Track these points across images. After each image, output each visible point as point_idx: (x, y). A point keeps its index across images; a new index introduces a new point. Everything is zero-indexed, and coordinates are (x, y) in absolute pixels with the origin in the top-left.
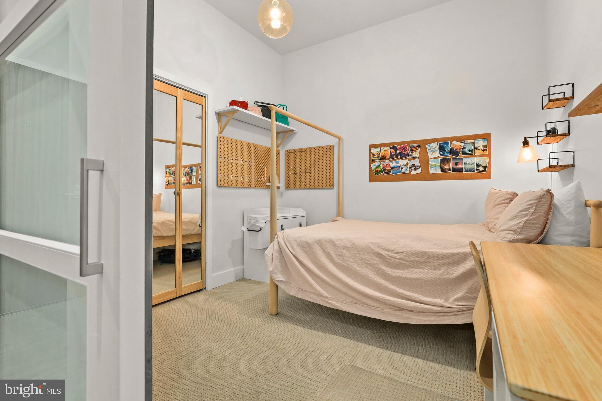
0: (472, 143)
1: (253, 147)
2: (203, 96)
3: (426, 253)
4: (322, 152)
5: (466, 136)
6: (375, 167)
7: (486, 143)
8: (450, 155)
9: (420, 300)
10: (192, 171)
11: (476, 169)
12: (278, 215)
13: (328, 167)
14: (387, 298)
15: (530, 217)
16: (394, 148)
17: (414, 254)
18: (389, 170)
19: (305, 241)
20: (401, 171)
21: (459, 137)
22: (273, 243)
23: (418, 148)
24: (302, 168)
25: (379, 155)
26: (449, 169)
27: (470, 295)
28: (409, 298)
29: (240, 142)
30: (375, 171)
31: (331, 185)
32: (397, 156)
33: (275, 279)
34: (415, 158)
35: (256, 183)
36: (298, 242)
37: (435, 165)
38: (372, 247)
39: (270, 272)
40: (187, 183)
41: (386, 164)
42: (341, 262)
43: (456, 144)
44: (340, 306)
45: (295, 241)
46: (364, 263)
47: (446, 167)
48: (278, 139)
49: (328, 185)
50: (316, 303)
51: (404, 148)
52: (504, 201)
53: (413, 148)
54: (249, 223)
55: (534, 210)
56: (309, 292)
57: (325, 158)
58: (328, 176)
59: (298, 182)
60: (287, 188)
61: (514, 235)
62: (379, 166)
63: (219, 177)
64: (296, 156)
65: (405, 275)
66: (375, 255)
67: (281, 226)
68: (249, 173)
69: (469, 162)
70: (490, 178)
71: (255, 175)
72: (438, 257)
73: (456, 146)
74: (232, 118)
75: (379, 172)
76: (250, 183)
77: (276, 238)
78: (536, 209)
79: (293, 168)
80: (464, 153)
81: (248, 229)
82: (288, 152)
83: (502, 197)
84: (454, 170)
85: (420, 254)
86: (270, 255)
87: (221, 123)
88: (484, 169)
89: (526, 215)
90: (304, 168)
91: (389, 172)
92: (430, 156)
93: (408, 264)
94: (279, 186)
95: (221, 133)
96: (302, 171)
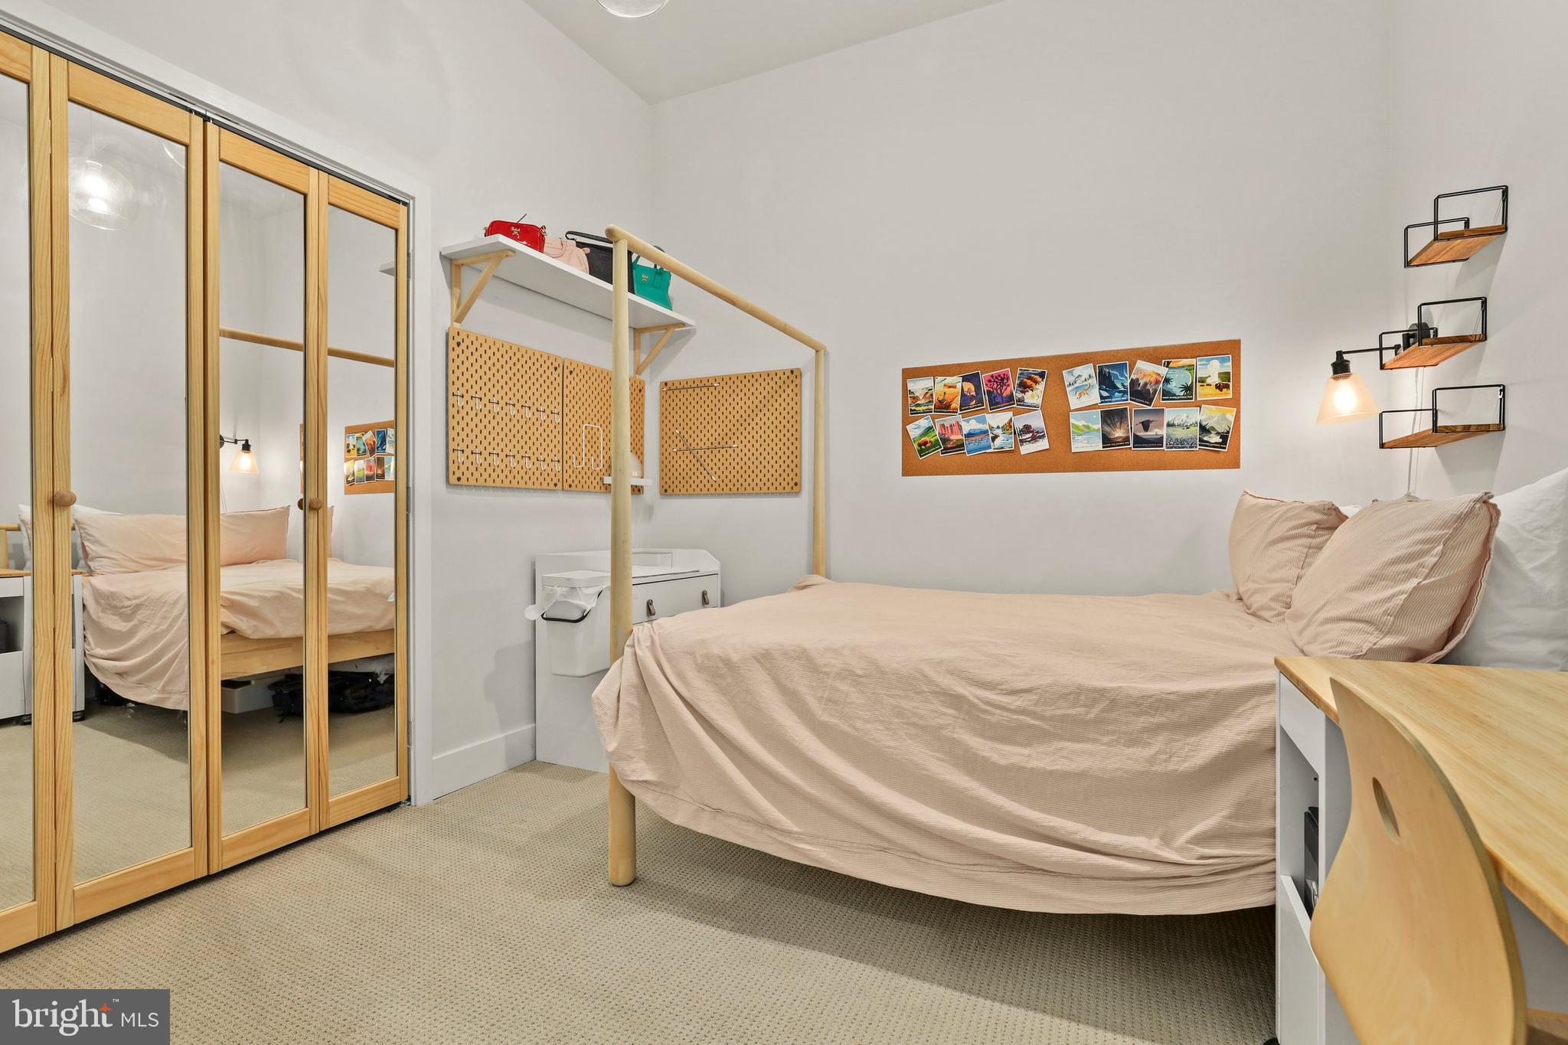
0: (1190, 368)
1: (563, 369)
2: (398, 201)
3: (1101, 692)
4: (768, 388)
5: (1175, 346)
6: (918, 432)
7: (1228, 367)
8: (1129, 401)
9: (1084, 840)
10: (383, 442)
11: (1201, 440)
12: (637, 571)
13: (784, 431)
14: (980, 836)
15: (1425, 579)
16: (972, 378)
17: (1064, 696)
18: (957, 440)
19: (720, 657)
20: (992, 444)
21: (1155, 349)
22: (618, 662)
23: (1039, 379)
24: (708, 435)
25: (929, 398)
26: (1127, 439)
27: (1240, 825)
28: (1052, 834)
29: (523, 351)
30: (920, 445)
31: (792, 484)
32: (980, 402)
33: (626, 776)
34: (1033, 408)
35: (573, 477)
36: (698, 656)
37: (1087, 427)
38: (932, 674)
39: (611, 755)
40: (369, 478)
41: (951, 426)
42: (834, 721)
43: (1146, 371)
44: (833, 860)
45: (691, 654)
46: (907, 724)
47: (1118, 433)
48: (639, 349)
49: (784, 484)
50: (756, 848)
51: (1002, 380)
52: (1297, 531)
53: (1025, 380)
54: (549, 596)
55: (1436, 559)
56: (732, 815)
57: (776, 405)
58: (784, 457)
59: (697, 473)
60: (666, 491)
61: (1372, 634)
62: (929, 429)
63: (452, 456)
64: (690, 399)
65: (1036, 763)
66: (942, 698)
67: (648, 603)
68: (552, 446)
69: (1179, 419)
70: (1236, 464)
71: (570, 453)
72: (1141, 704)
73: (1144, 375)
74: (494, 276)
75: (930, 448)
76: (552, 475)
77: (628, 646)
78: (1443, 554)
79: (683, 433)
80: (1167, 394)
81: (545, 616)
82: (669, 389)
83: (1292, 518)
84: (1139, 442)
85: (1082, 697)
86: (609, 701)
87: (458, 291)
88: (1221, 440)
89: (1410, 575)
90: (716, 435)
91: (960, 446)
92: (1074, 402)
93: (1046, 727)
94: (641, 487)
95: (459, 319)
96: (708, 444)
